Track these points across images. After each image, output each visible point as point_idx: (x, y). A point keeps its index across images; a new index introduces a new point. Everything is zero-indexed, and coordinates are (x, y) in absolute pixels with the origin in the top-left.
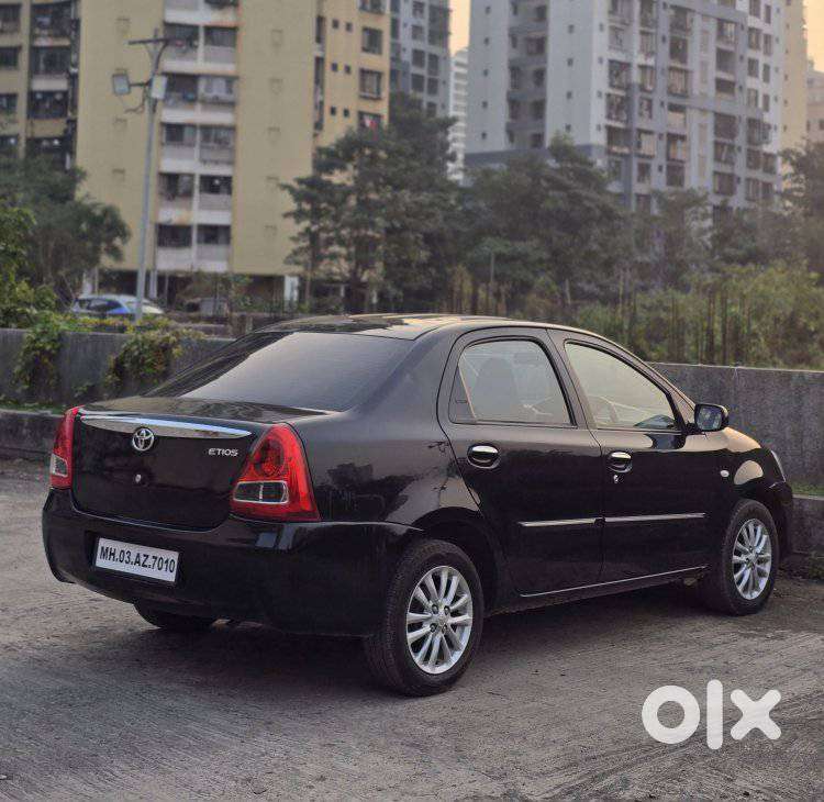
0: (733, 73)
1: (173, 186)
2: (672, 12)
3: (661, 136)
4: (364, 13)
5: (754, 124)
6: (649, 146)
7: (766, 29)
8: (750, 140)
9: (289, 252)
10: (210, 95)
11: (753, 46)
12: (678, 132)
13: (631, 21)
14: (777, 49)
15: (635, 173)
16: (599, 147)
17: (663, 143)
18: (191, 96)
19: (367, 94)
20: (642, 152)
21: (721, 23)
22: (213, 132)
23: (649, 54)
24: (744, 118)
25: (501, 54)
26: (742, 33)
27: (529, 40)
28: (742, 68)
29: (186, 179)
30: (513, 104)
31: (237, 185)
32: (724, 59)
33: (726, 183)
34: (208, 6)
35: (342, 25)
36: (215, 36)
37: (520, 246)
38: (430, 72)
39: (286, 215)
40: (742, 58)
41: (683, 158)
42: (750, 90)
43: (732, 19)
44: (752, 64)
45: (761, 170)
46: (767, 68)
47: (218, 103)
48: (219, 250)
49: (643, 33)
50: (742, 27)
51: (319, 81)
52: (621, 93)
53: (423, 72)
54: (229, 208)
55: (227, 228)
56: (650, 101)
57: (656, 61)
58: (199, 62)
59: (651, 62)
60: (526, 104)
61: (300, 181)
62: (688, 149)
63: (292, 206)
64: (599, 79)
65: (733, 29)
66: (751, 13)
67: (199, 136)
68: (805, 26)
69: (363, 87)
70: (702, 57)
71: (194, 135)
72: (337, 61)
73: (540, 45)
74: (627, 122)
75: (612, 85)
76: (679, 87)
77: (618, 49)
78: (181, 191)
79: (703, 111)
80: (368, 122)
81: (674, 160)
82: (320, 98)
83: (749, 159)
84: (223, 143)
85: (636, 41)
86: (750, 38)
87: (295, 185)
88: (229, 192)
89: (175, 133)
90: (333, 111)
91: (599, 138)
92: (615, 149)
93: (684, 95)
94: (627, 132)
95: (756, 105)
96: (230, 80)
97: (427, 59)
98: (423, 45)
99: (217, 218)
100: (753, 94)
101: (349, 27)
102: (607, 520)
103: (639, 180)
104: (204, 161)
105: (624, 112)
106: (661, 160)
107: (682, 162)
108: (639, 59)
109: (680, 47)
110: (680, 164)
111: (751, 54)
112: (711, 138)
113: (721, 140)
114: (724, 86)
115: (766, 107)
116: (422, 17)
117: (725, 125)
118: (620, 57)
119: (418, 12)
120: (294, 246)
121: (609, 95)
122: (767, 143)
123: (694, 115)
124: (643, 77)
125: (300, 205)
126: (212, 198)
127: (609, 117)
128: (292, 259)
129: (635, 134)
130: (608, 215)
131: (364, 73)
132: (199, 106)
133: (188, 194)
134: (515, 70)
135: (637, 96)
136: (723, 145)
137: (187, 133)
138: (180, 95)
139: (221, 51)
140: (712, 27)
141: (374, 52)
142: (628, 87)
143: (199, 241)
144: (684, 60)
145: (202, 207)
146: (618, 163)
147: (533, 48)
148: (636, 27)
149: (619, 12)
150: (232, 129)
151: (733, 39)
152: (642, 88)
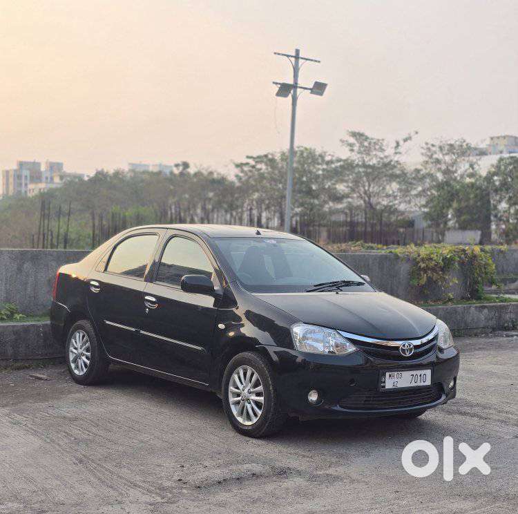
102: (142, 332)
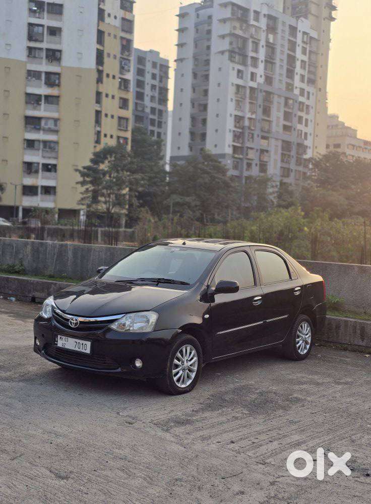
0: (291, 122)
1: (29, 168)
2: (264, 94)
3: (257, 150)
4: (120, 91)
5: (300, 145)
6: (252, 155)
7: (307, 102)
8: (297, 153)
9: (80, 199)
10: (47, 127)
11: (302, 110)
12: (265, 149)
13: (245, 97)
14: (312, 111)
15: (245, 167)
16: (229, 154)
17: (258, 153)
18: (38, 127)
19: (122, 128)
20: (248, 157)
21: (287, 99)
22: (48, 144)
23: (253, 113)
24: (295, 143)
25: (187, 111)
26: (295, 104)
27: (200, 105)
28: (295, 120)
29: (36, 165)
30: (192, 134)
31: (59, 168)
32: (287, 116)
33: (286, 172)
34: (46, 86)
35: (110, 96)
36: (49, 100)
37: (188, 199)
38: (158, 118)
39: (77, 183)
40: (295, 115)
41: (267, 160)
42: (298, 130)
43: (292, 98)
44: (300, 118)
45: (302, 166)
46: (307, 120)
47: (50, 131)
48: (50, 197)
49: (250, 103)
50: (296, 102)
51: (98, 122)
52: (240, 130)
53: (155, 117)
54: (56, 179)
55: (54, 188)
56: (253, 134)
57: (256, 116)
58: (42, 111)
59: (254, 116)
60: (198, 134)
61: (84, 168)
62: (270, 157)
63: (81, 179)
64: (230, 124)
65: (292, 102)
66: (300, 95)
67: (41, 146)
68: (327, 101)
69: (119, 125)
70: (277, 114)
71: (39, 145)
72: (108, 112)
73: (205, 107)
74: (242, 143)
75: (235, 127)
76: (267, 127)
77: (239, 110)
78: (33, 171)
79: (277, 139)
80: (121, 141)
81: (262, 161)
82: (98, 129)
83: (297, 161)
84: (52, 149)
85: (247, 106)
86: (300, 106)
87: (82, 169)
88: (56, 171)
89: (30, 144)
90: (105, 136)
91: (229, 151)
92: (236, 156)
93: (269, 132)
94: (242, 148)
95: (301, 137)
96: (56, 120)
97: (157, 112)
98: (156, 105)
99: (50, 183)
100: (300, 132)
101: (113, 97)
103: (247, 170)
104: (44, 157)
105: (241, 139)
106: (256, 161)
107: (267, 162)
108: (248, 115)
109: (268, 109)
110: (266, 163)
111: (300, 114)
112: (280, 151)
113: (284, 152)
114: (286, 128)
115: (306, 138)
116: (155, 92)
117: (287, 145)
118: (240, 114)
119: (153, 90)
120: (81, 196)
121: (234, 131)
122: (306, 154)
123: (273, 142)
124: (250, 123)
125: (84, 178)
126: (48, 174)
127: (234, 141)
128: (81, 202)
129: (245, 149)
130: (227, 185)
131: (120, 118)
132: (42, 132)
133: (37, 172)
134: (193, 119)
135: (247, 132)
136: (285, 155)
137: (36, 144)
138: (33, 126)
139: (53, 107)
140: (282, 101)
141: (125, 109)
142: (243, 128)
143: (41, 193)
144: (269, 116)
145: (43, 178)
146: (238, 162)
147: (202, 108)
148: (248, 100)
149: (240, 93)
150: (57, 143)
151: (292, 107)
152: (249, 128)
